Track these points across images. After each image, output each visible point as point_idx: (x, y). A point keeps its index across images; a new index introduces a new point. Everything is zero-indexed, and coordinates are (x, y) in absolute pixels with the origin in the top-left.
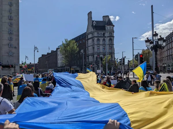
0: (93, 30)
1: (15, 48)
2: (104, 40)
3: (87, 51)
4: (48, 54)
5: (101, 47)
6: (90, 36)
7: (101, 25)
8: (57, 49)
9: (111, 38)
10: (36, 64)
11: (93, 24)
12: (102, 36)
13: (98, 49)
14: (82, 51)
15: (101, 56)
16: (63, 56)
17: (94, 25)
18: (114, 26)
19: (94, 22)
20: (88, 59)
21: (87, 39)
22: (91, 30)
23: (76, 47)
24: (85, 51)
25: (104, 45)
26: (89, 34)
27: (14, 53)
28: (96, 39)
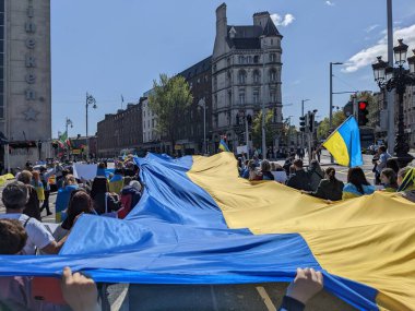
0: (228, 49)
1: (42, 99)
2: (256, 73)
3: (214, 102)
4: (120, 112)
5: (249, 91)
6: (221, 65)
7: (250, 35)
8: (142, 100)
9: (275, 67)
10: (92, 138)
11: (228, 34)
12: (253, 63)
13: (242, 95)
14: (202, 102)
15: (249, 112)
16: (156, 116)
17: (232, 36)
18: (282, 37)
19: (233, 29)
20: (217, 120)
21: (213, 72)
22: (225, 48)
23: (186, 93)
24: (209, 102)
25: (257, 85)
26: (218, 60)
27: (38, 113)
28: (236, 70)
